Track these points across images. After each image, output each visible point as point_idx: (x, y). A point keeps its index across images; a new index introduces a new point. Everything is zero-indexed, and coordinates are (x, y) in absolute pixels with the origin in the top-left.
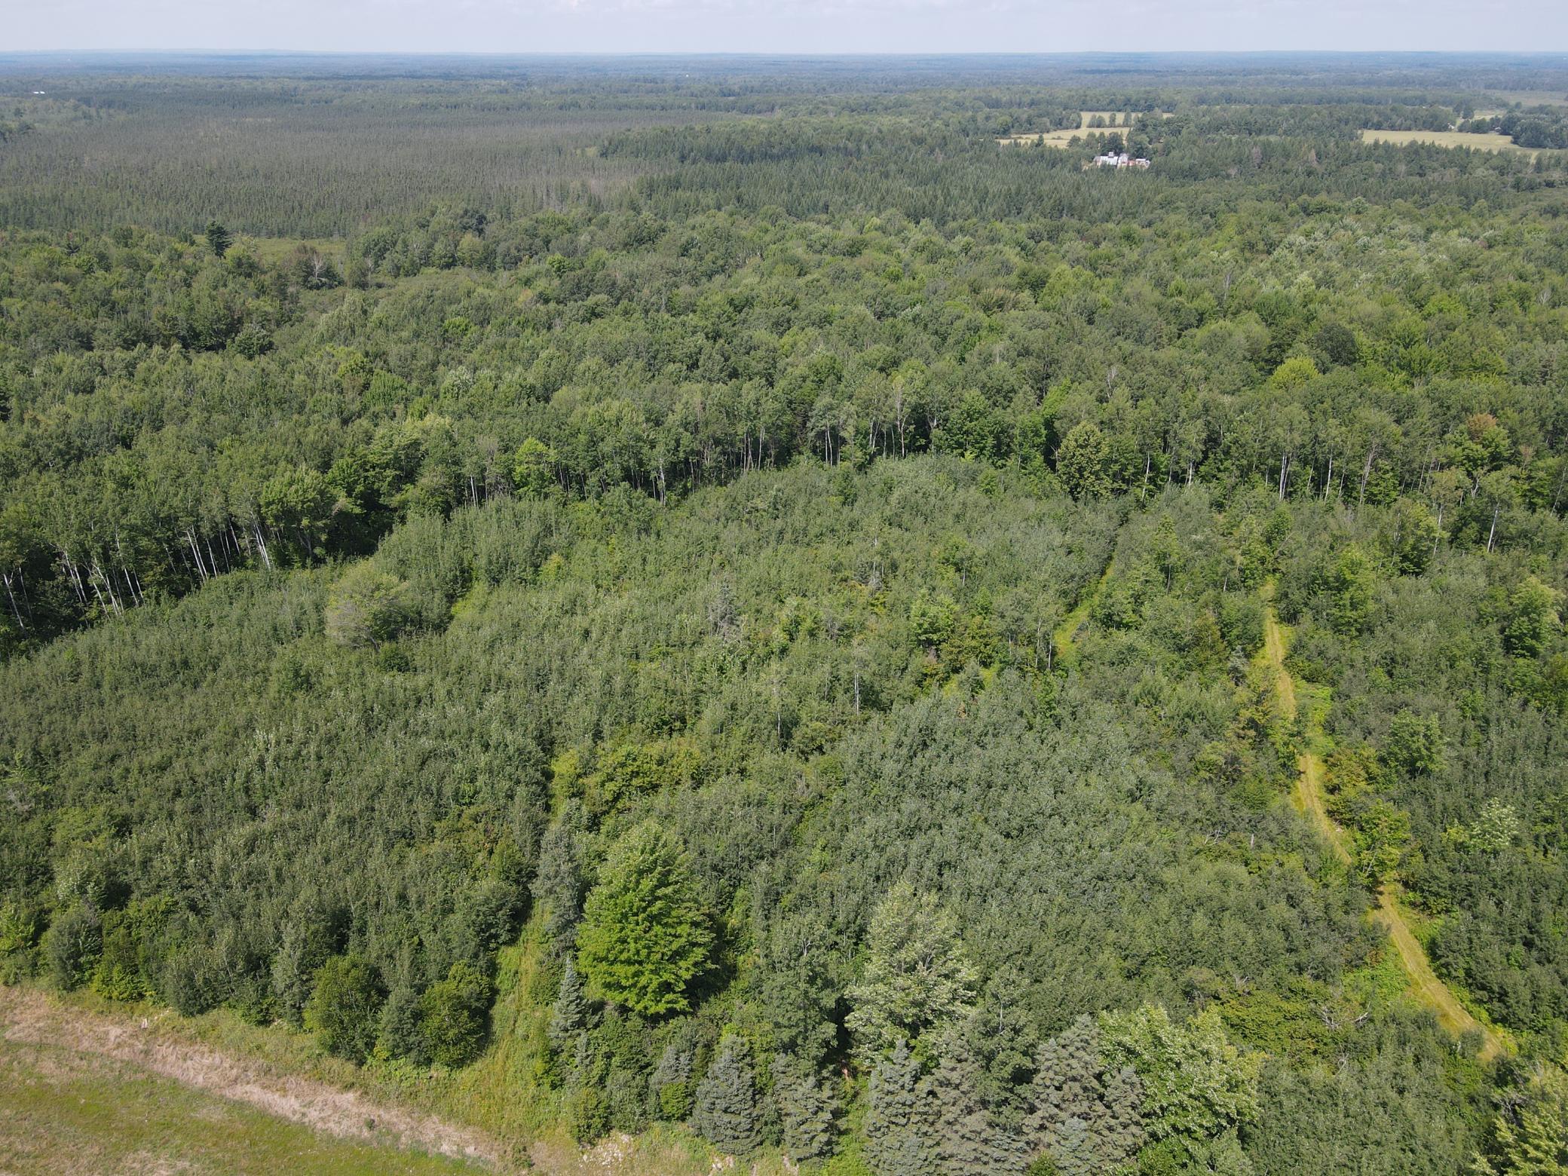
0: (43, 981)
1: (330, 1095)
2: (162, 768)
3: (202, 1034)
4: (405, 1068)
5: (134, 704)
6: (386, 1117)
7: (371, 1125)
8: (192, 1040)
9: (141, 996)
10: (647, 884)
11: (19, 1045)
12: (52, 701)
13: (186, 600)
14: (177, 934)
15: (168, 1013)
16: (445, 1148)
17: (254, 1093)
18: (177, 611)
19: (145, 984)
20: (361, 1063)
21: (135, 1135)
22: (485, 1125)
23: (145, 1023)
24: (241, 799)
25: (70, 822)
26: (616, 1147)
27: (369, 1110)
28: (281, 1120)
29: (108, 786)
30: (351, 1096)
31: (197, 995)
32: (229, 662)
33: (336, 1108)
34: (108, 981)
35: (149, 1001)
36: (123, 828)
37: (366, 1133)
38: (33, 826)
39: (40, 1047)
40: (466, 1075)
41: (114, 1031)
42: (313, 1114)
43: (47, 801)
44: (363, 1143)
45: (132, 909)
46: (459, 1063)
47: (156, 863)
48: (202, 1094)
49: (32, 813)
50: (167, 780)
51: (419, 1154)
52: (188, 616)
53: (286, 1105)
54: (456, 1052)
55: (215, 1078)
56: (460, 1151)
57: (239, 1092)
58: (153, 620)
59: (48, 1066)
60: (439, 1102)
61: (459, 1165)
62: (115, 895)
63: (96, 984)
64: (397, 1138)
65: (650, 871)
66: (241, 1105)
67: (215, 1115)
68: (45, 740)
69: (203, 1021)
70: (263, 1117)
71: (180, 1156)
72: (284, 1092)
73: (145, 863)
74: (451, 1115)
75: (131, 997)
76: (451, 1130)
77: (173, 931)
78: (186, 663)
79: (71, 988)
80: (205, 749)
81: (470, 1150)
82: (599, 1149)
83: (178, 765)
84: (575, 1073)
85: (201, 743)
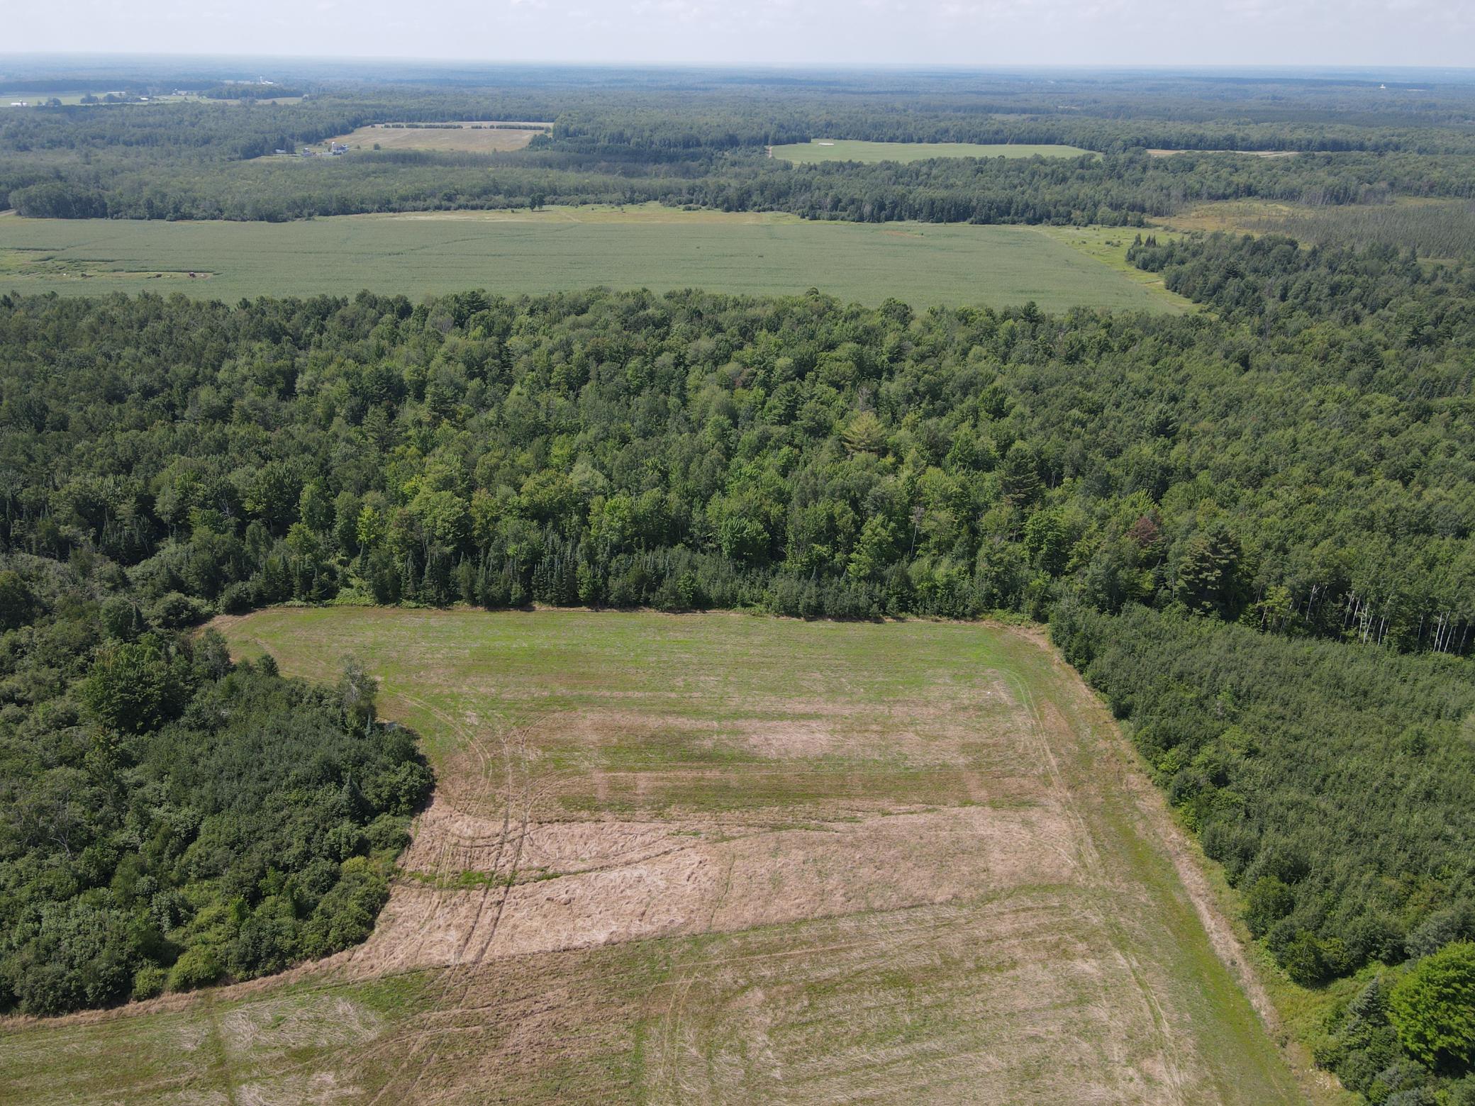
0: (1167, 793)
1: (1230, 937)
2: (1297, 739)
3: (1204, 867)
4: (1270, 959)
5: (1313, 698)
6: (1243, 966)
7: (1233, 963)
8: (1198, 865)
9: (1195, 831)
10: (1452, 973)
11: (1137, 809)
12: (1277, 670)
13: (1405, 659)
14: (1228, 816)
15: (1197, 847)
16: (1254, 1002)
17: (1202, 906)
18: (1392, 660)
19: (1199, 827)
20: (1255, 938)
21: (1146, 878)
22: (1281, 1013)
23: (1188, 843)
24: (1317, 781)
25: (1233, 734)
26: (1329, 1082)
27: (1239, 959)
28: (1201, 926)
29: (1264, 729)
30: (1237, 946)
31: (1214, 848)
32: (1389, 709)
33: (1226, 943)
34: (1186, 813)
35: (1197, 835)
36: (1252, 753)
37: (1228, 964)
38: (1217, 724)
39: (1144, 817)
40: (1296, 989)
41: (1174, 835)
42: (1215, 936)
43: (1234, 718)
44: (1223, 965)
45: (1220, 792)
46: (1297, 980)
47: (1246, 779)
48: (1183, 888)
49: (1223, 718)
50: (1292, 747)
51: (1241, 992)
52: (1396, 667)
53: (1209, 922)
54: (1296, 971)
55: (1193, 887)
56: (1259, 1009)
57: (1197, 901)
58: (1374, 657)
59: (1140, 825)
60: (1271, 985)
61: (1254, 1013)
62: (1220, 780)
63: (1181, 811)
64: (1239, 978)
65: (1458, 968)
66: (1192, 905)
67: (1180, 900)
68: (1257, 688)
69: (1209, 862)
70: (1195, 917)
71: (1154, 900)
72: (1213, 918)
73: (1243, 776)
74: (1271, 994)
75: (1190, 828)
76: (1265, 1000)
77: (1227, 814)
78: (1365, 694)
79: (1174, 805)
80: (1325, 744)
81: (1263, 1013)
82: (1321, 1074)
83: (1304, 743)
84: (1343, 1032)
85: (1326, 740)
